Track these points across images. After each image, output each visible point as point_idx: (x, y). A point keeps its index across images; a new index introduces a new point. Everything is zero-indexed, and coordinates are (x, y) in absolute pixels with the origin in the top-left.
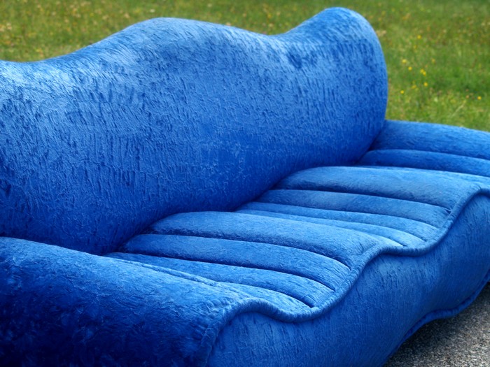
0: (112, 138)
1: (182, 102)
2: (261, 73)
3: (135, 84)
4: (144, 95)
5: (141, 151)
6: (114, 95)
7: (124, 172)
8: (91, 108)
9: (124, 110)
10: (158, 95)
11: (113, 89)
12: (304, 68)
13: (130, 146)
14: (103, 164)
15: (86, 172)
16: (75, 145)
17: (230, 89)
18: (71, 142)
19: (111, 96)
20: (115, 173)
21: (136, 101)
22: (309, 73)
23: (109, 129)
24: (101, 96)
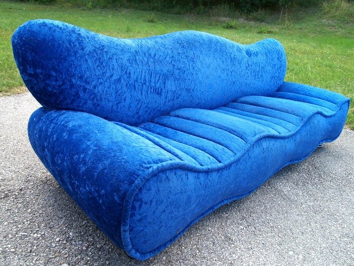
0: (152, 73)
1: (192, 62)
2: (232, 56)
3: (170, 52)
4: (172, 57)
5: (167, 80)
6: (157, 55)
7: (156, 88)
8: (143, 59)
9: (161, 62)
10: (180, 58)
11: (157, 52)
12: (252, 57)
13: (161, 77)
14: (145, 84)
15: (135, 86)
16: (130, 73)
17: (217, 61)
18: (128, 72)
19: (155, 55)
20: (151, 88)
21: (168, 59)
22: (254, 59)
23: (151, 69)
24: (150, 54)
